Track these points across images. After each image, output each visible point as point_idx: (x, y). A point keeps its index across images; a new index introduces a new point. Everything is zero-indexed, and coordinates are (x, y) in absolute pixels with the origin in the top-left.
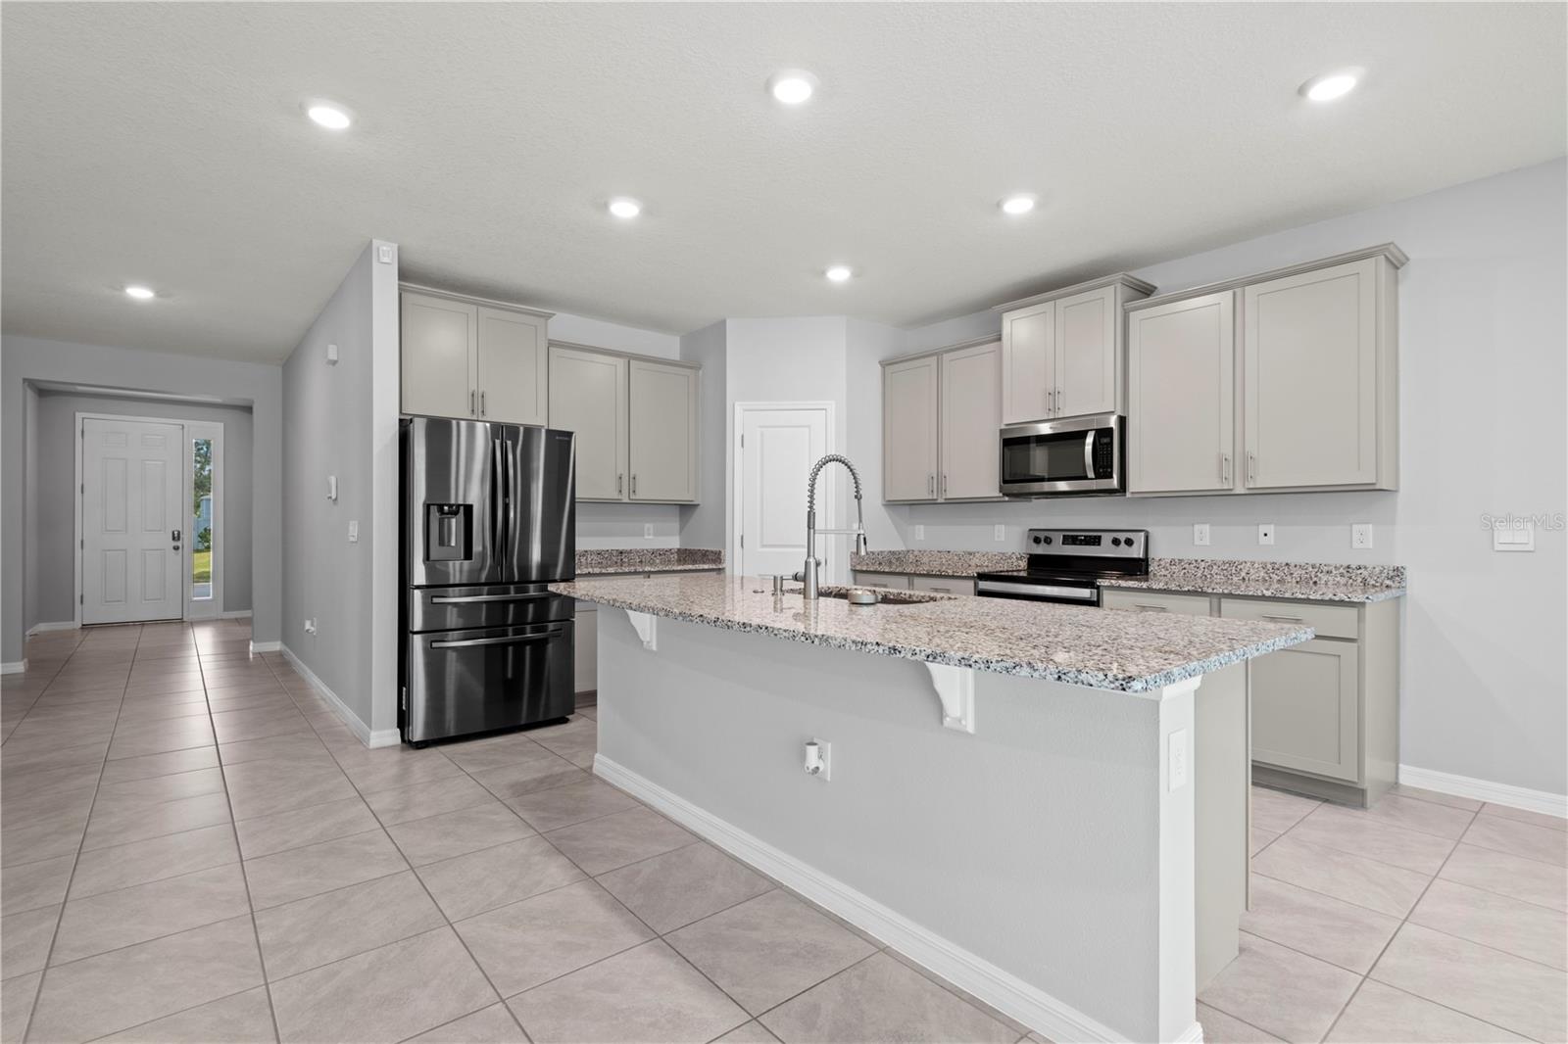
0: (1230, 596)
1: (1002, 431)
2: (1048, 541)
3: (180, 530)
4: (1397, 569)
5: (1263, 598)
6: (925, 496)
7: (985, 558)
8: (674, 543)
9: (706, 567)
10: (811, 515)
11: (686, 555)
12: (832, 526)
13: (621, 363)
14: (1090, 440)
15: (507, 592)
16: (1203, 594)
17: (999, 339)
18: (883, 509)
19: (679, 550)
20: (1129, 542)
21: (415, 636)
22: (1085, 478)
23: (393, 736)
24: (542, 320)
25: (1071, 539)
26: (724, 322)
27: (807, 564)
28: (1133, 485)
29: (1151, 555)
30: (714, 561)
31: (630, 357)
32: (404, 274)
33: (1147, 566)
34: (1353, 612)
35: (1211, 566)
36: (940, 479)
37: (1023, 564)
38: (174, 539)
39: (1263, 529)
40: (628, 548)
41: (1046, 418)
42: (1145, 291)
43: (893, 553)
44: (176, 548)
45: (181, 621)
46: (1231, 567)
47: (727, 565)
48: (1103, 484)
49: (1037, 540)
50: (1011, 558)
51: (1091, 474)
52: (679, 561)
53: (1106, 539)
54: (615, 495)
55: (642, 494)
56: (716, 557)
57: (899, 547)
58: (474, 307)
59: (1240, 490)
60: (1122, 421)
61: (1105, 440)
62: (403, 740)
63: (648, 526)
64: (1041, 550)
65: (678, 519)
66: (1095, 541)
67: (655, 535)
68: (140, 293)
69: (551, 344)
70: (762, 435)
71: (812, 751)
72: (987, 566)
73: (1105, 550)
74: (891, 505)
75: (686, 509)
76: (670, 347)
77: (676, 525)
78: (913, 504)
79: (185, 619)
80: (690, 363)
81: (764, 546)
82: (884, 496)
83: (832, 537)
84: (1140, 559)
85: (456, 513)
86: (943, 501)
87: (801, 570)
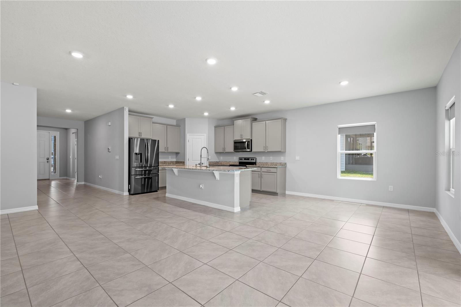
0: (263, 167)
1: (234, 141)
2: (242, 159)
3: (49, 157)
4: (286, 163)
5: (266, 167)
6: (222, 151)
8: (175, 160)
9: (182, 164)
10: (201, 155)
11: (177, 162)
12: (205, 157)
13: (165, 126)
14: (246, 143)
15: (147, 168)
16: (260, 167)
17: (234, 125)
18: (215, 154)
19: (176, 161)
20: (253, 159)
21: (133, 176)
23: (127, 193)
24: (151, 119)
25: (245, 159)
26: (185, 118)
27: (200, 162)
28: (253, 151)
29: (257, 161)
30: (183, 163)
31: (167, 125)
32: (129, 111)
33: (256, 163)
34: (276, 169)
35: (264, 163)
36: (224, 149)
37: (238, 163)
38: (47, 159)
39: (271, 157)
40: (166, 161)
42: (255, 119)
43: (217, 162)
44: (48, 162)
45: (49, 179)
46: (267, 163)
47: (186, 164)
48: (248, 150)
49: (240, 159)
51: (247, 148)
52: (176, 163)
54: (164, 151)
55: (169, 151)
56: (184, 163)
57: (218, 161)
58: (139, 117)
59: (266, 151)
60: (251, 140)
61: (249, 143)
62: (129, 194)
63: (170, 157)
64: (241, 161)
65: (175, 155)
66: (248, 159)
67: (171, 158)
68: (68, 111)
69: (153, 123)
70: (192, 140)
71: (201, 185)
73: (250, 161)
74: (216, 153)
75: (177, 154)
76: (174, 122)
77: (175, 156)
78: (220, 153)
79: (50, 179)
80: (178, 126)
81: (193, 160)
82: (215, 151)
83: (205, 159)
84: (254, 162)
85: (139, 154)
87: (200, 163)
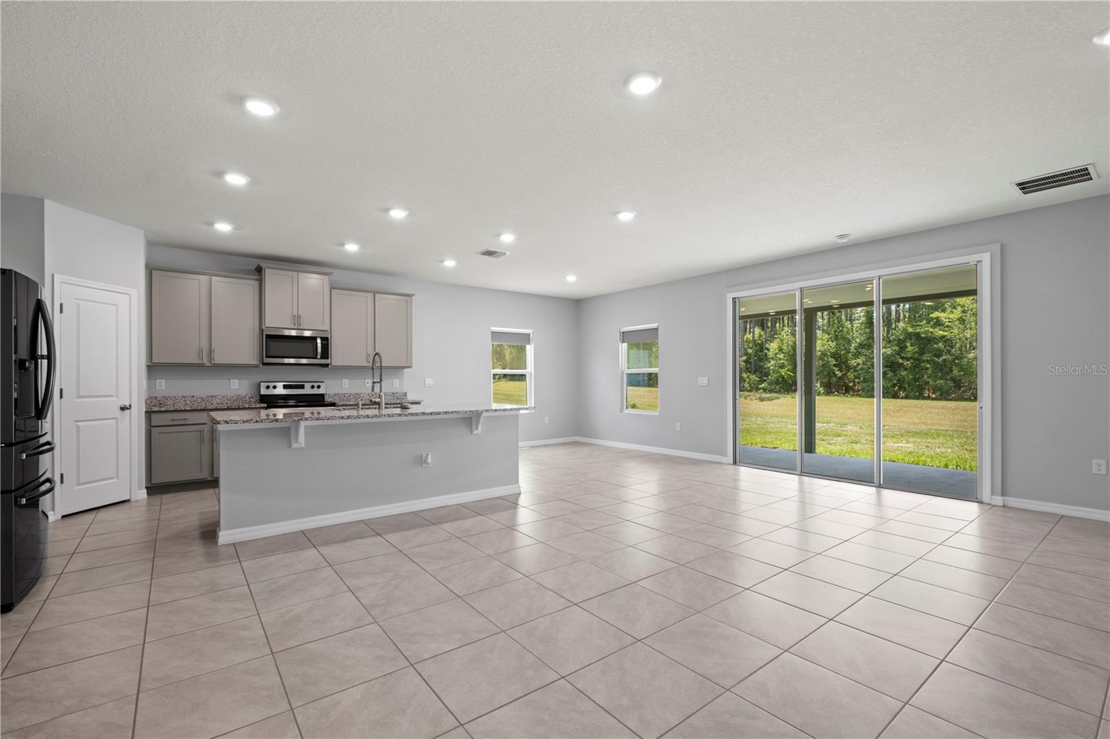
7: (225, 398)
22: (316, 358)
41: (293, 327)
50: (245, 397)
53: (307, 386)
72: (227, 403)
86: (210, 365)
